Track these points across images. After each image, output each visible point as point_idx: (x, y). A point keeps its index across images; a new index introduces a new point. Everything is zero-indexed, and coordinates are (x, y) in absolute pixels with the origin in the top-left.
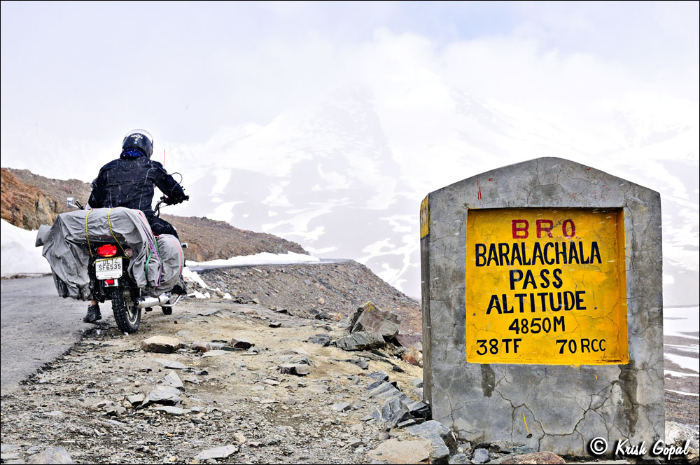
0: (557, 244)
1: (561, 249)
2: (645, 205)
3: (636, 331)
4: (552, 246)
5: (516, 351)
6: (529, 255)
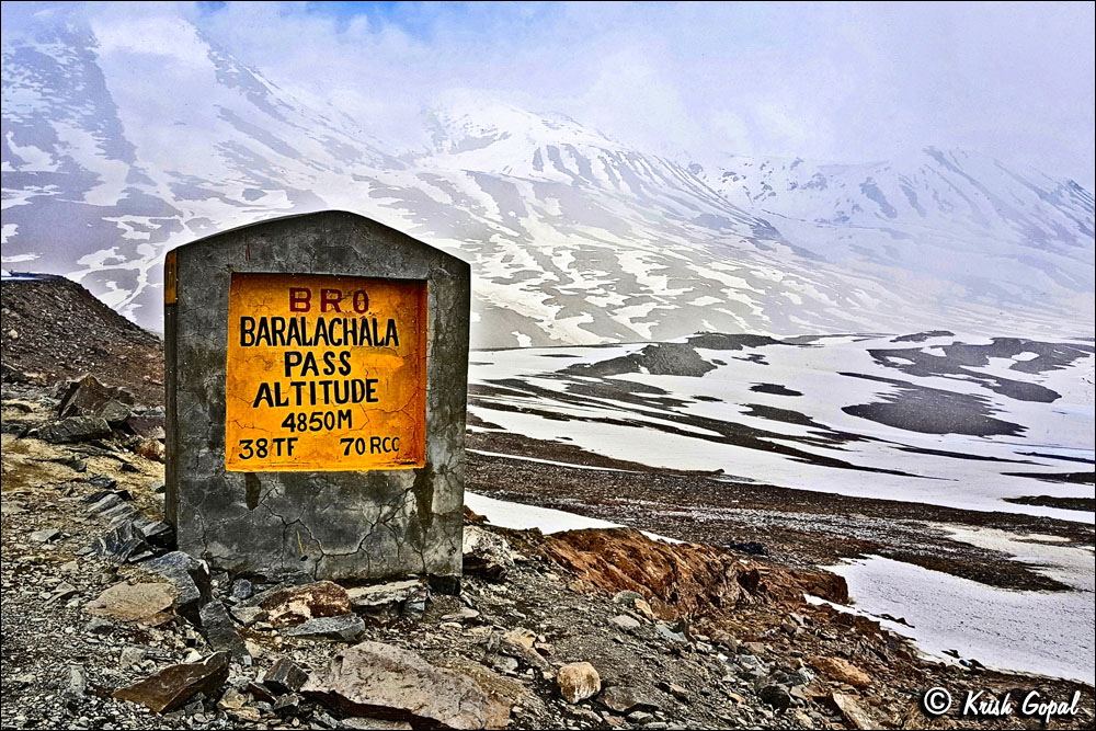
0: (345, 320)
1: (350, 328)
2: (453, 279)
3: (435, 429)
4: (340, 323)
5: (290, 453)
6: (310, 334)
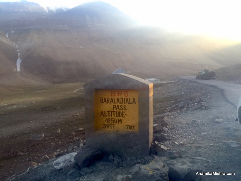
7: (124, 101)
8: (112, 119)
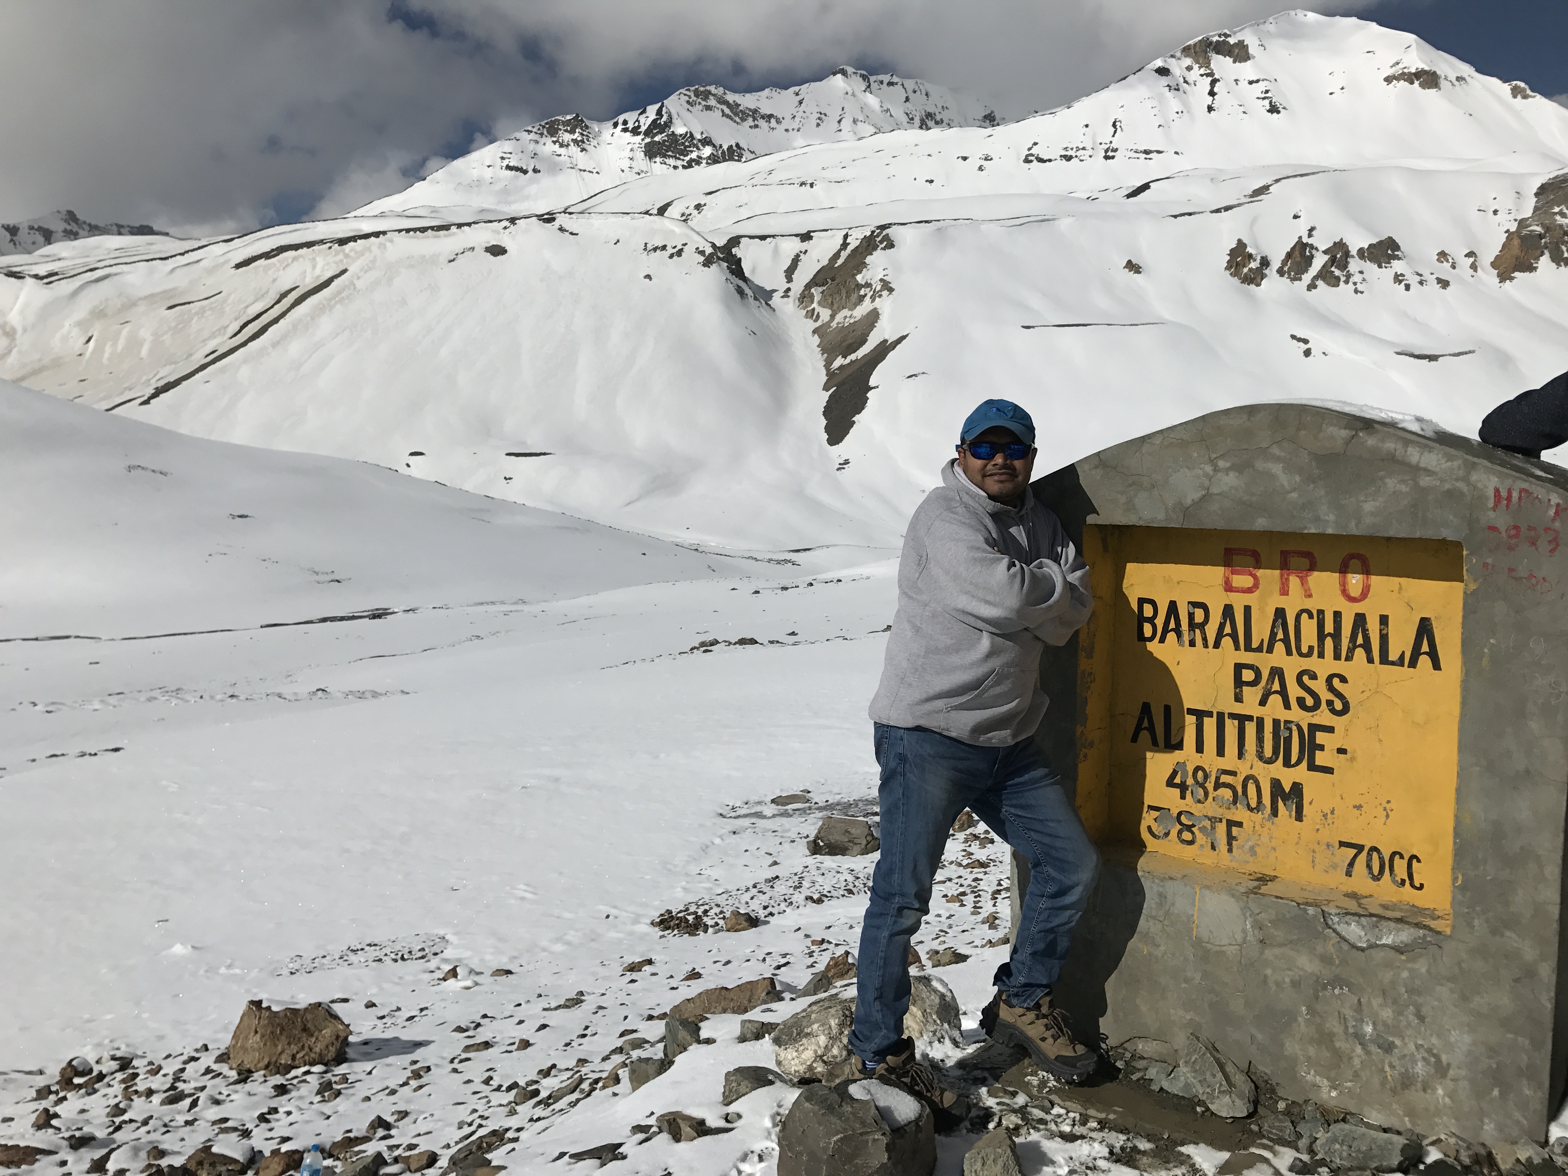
7: (1336, 636)
8: (1225, 779)
